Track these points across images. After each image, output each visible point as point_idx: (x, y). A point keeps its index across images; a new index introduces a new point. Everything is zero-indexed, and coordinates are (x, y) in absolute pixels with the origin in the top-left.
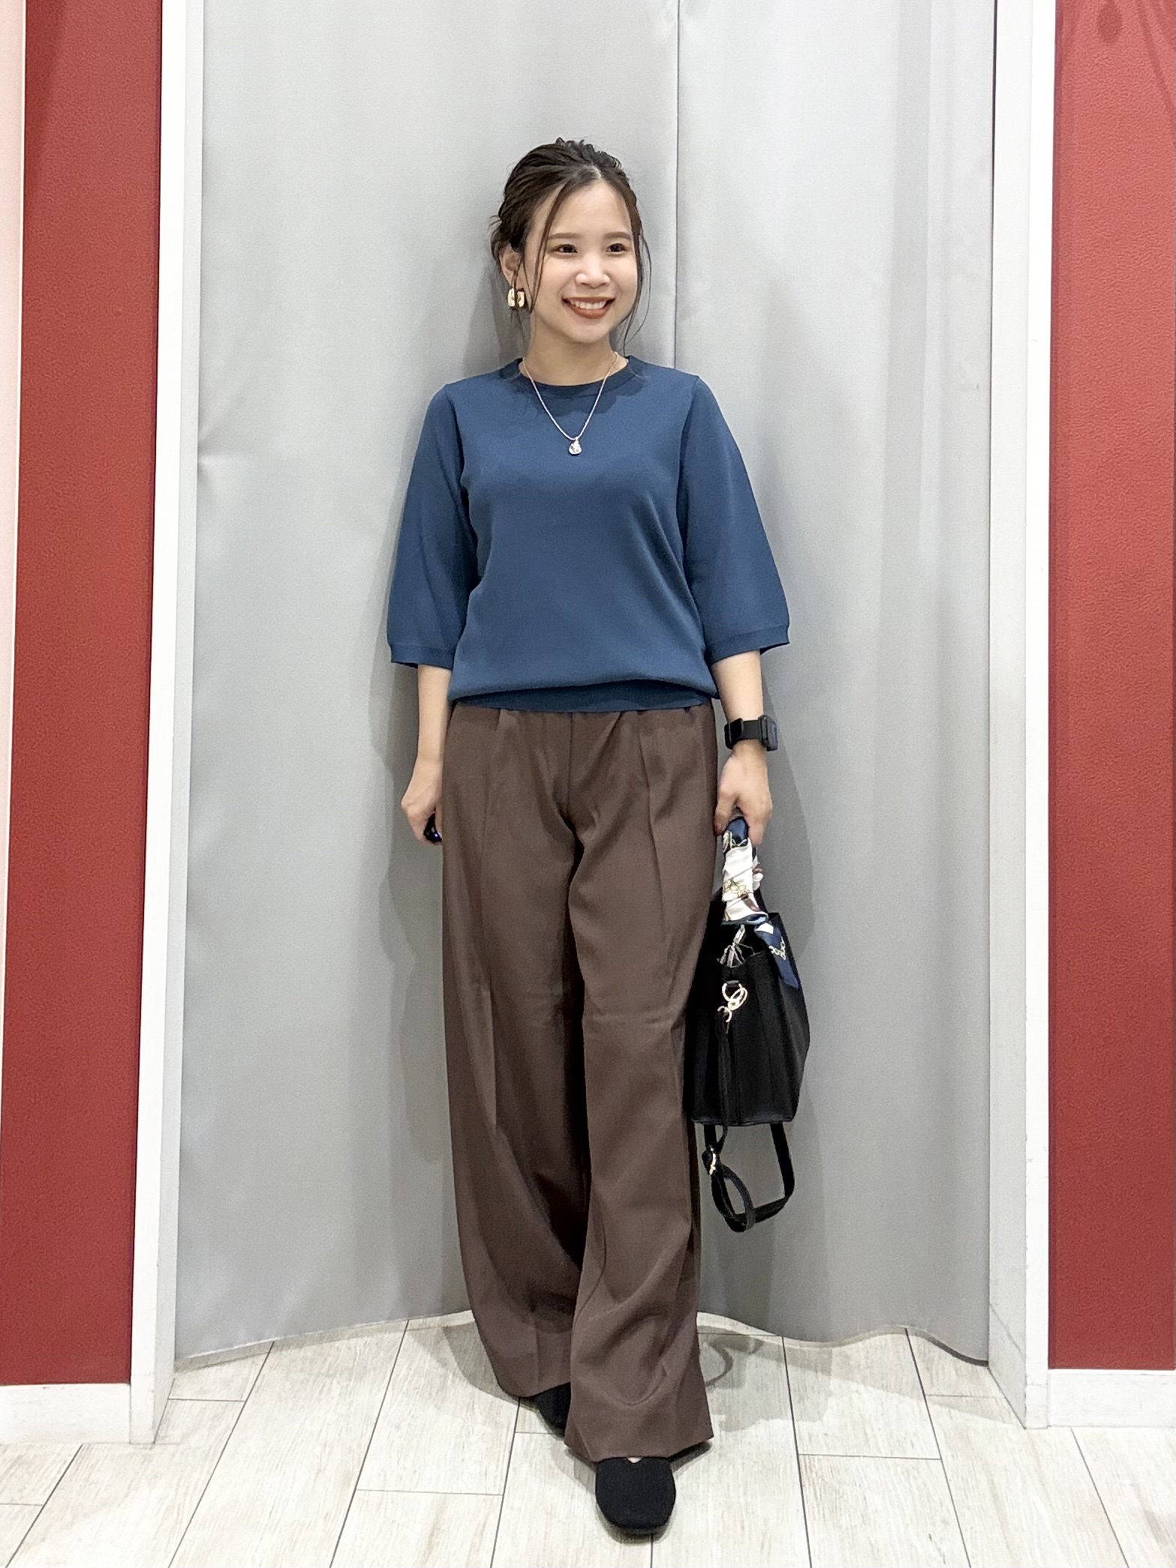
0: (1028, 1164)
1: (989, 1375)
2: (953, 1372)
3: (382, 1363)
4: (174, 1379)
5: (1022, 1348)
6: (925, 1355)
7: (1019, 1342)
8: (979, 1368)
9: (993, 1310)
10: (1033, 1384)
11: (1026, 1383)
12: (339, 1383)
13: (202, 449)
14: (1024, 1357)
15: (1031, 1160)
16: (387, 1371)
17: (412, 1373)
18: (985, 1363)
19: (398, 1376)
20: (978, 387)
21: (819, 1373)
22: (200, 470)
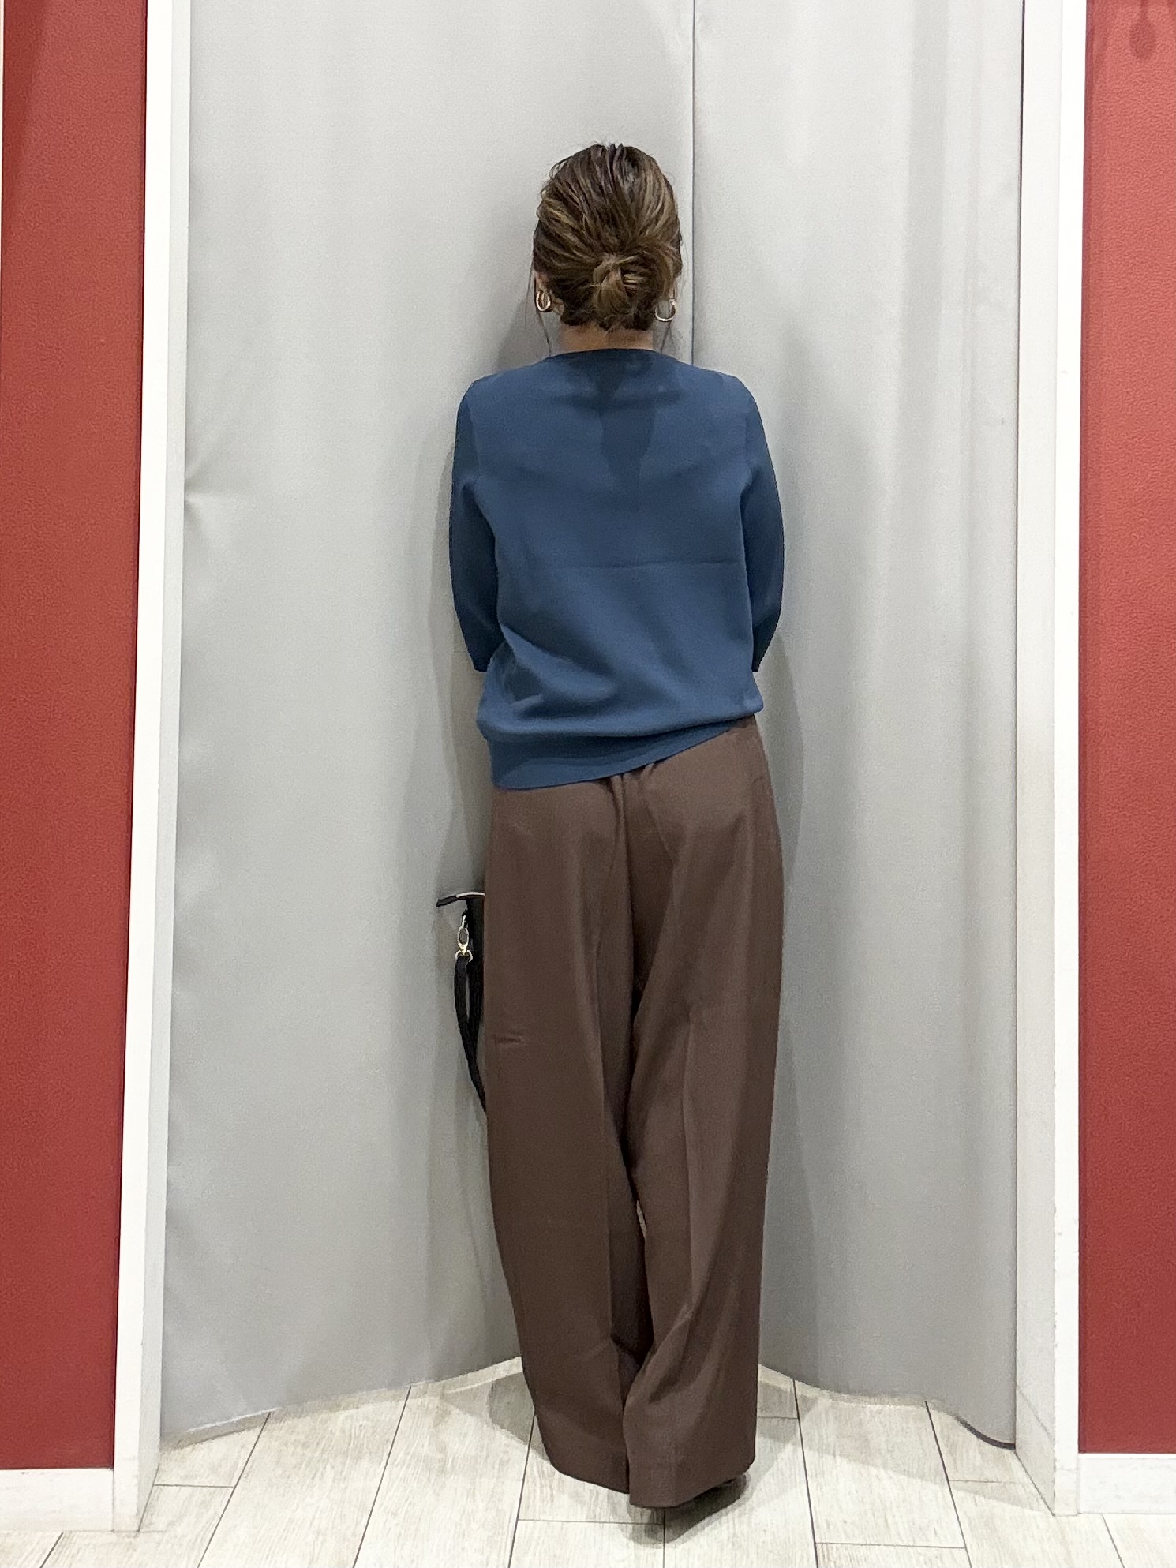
0: (1057, 1238)
1: (1016, 1461)
2: (979, 1456)
3: (379, 1447)
4: (159, 1465)
5: (1050, 1431)
6: (949, 1438)
7: (1048, 1425)
8: (1006, 1452)
9: (1020, 1392)
10: (1062, 1468)
11: (1055, 1468)
12: (333, 1467)
13: (188, 486)
14: (1053, 1440)
15: (1060, 1234)
16: (383, 1455)
17: (409, 1457)
18: (1012, 1447)
19: (395, 1460)
20: (1003, 422)
21: (838, 1458)
22: (187, 507)
